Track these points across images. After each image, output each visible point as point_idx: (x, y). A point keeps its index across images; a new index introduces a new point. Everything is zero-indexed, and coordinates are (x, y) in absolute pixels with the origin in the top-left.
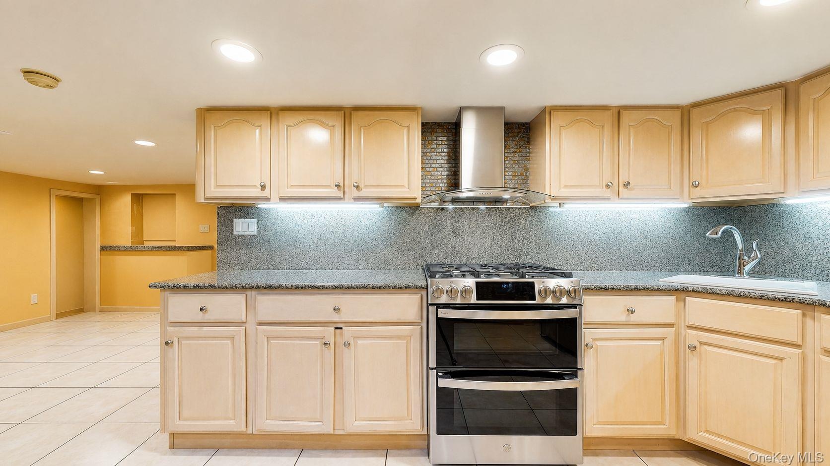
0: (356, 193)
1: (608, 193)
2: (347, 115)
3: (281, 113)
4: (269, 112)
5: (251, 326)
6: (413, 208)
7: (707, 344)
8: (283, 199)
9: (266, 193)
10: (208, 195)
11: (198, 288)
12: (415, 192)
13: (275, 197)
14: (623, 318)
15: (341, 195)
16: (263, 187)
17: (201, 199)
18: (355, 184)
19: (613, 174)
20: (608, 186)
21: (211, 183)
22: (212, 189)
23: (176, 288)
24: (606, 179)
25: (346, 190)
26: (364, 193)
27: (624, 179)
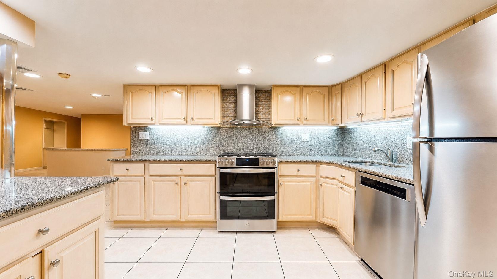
0: (192, 122)
1: (298, 122)
2: (188, 88)
3: (160, 87)
4: (155, 86)
5: (147, 177)
6: (219, 128)
7: (326, 183)
8: (161, 124)
9: (153, 122)
10: (129, 122)
11: (125, 161)
12: (218, 121)
13: (157, 124)
14: (295, 173)
15: (185, 122)
16: (152, 119)
17: (125, 124)
18: (192, 118)
19: (300, 114)
20: (298, 120)
21: (130, 117)
22: (130, 120)
23: (116, 161)
24: (298, 116)
25: (188, 120)
26: (196, 121)
27: (305, 116)
